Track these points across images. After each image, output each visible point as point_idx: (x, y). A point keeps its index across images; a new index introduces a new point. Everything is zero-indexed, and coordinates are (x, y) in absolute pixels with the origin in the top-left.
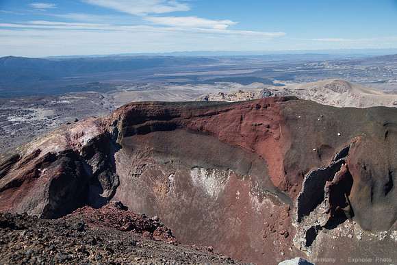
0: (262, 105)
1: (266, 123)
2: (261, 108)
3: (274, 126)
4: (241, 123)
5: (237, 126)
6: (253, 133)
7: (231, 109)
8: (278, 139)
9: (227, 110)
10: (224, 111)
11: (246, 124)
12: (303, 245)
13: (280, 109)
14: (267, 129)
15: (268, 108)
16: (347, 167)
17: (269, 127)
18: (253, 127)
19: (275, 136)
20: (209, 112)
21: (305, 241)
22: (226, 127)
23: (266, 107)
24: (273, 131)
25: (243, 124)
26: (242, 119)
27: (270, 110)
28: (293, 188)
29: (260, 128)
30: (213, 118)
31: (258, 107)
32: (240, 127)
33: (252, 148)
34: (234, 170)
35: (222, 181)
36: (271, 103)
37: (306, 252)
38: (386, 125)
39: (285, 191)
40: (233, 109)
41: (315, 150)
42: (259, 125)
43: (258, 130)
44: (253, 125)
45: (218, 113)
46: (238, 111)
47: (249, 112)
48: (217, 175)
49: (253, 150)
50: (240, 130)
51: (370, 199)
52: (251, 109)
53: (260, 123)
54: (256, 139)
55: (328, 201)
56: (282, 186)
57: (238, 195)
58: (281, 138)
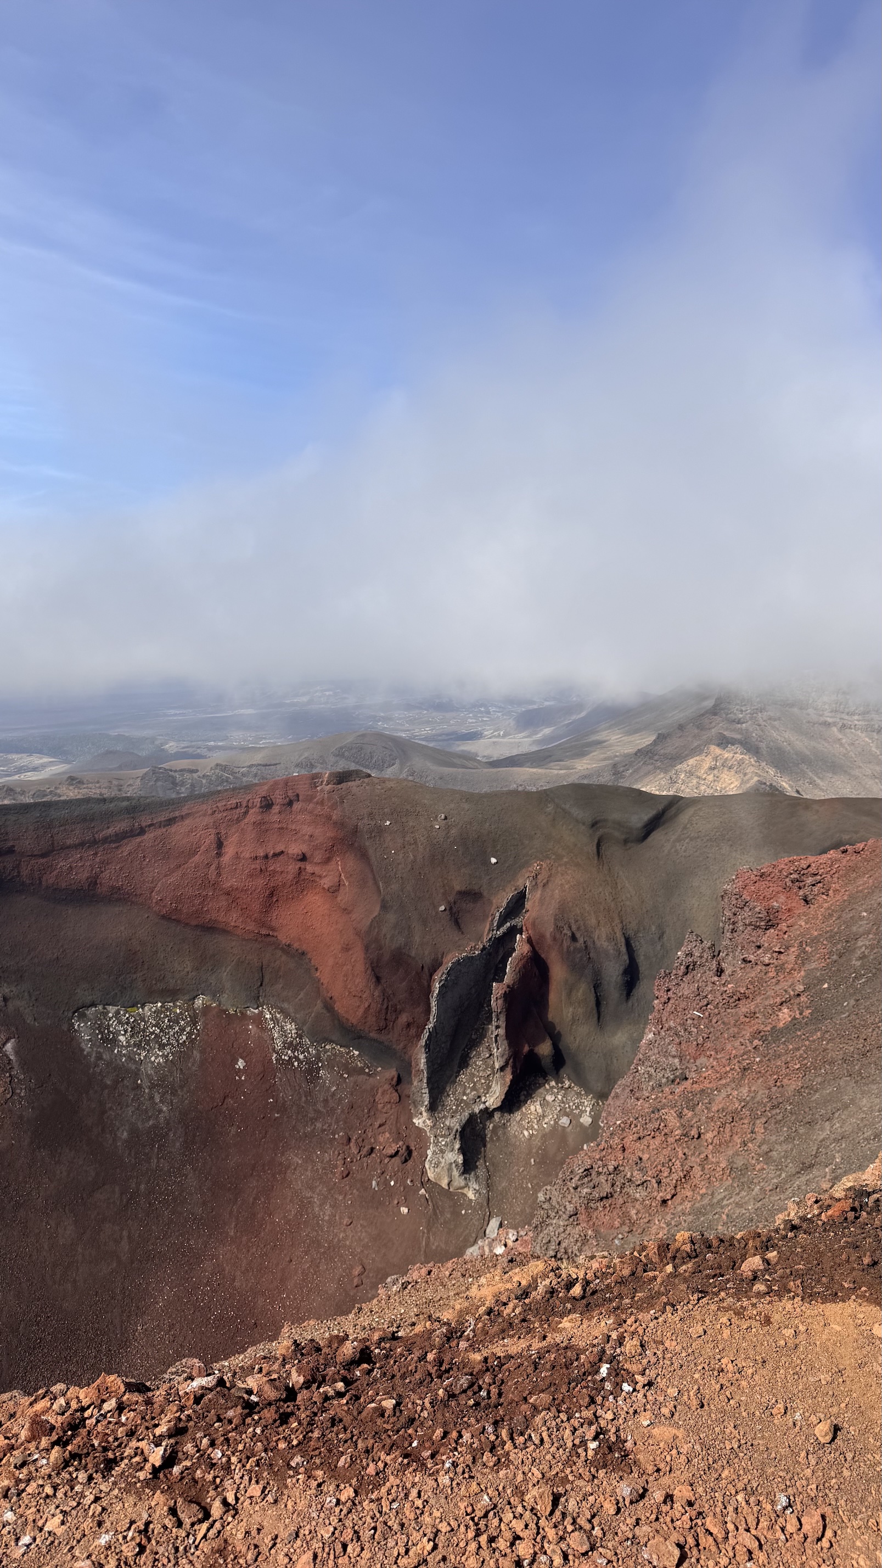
0: (278, 798)
1: (294, 849)
2: (276, 809)
3: (319, 856)
4: (219, 855)
5: (209, 865)
6: (260, 882)
7: (183, 818)
8: (335, 890)
9: (170, 822)
10: (160, 825)
11: (237, 856)
12: (456, 1173)
13: (333, 807)
14: (299, 864)
15: (297, 806)
16: (529, 941)
17: (303, 858)
18: (257, 865)
19: (326, 882)
20: (111, 831)
21: (460, 1159)
22: (172, 871)
23: (290, 803)
24: (317, 870)
25: (226, 858)
26: (220, 845)
27: (301, 812)
28: (404, 1018)
29: (274, 866)
30: (127, 848)
31: (267, 805)
32: (218, 867)
33: (263, 925)
34: (214, 996)
35: (184, 1037)
36: (303, 790)
37: (465, 1191)
38: (594, 825)
39: (380, 1030)
40: (188, 815)
41: (442, 908)
42: (275, 855)
43: (274, 872)
44: (256, 857)
45: (142, 831)
46: (208, 820)
47: (238, 820)
48: (163, 1022)
49: (264, 932)
50: (219, 874)
51: (596, 1016)
52: (246, 813)
53: (278, 850)
54: (272, 897)
55: (504, 1037)
56: (371, 1020)
57: (242, 1067)
58: (344, 885)
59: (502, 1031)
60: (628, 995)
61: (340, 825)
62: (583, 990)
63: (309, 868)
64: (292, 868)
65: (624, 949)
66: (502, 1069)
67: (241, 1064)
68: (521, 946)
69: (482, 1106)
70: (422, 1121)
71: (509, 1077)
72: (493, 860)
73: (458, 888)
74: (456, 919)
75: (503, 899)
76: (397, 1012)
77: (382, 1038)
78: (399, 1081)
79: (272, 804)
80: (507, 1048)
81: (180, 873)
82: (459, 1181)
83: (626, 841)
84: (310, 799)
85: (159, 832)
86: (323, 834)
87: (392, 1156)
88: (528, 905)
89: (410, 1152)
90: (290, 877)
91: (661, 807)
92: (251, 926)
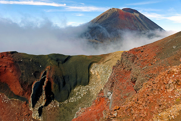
1: (4, 65)
3: (9, 66)
15: (4, 58)
16: (48, 79)
19: (10, 71)
21: (38, 114)
36: (5, 55)
38: (57, 60)
51: (59, 90)
59: (44, 93)
60: (64, 86)
61: (13, 61)
62: (57, 86)
63: (7, 68)
65: (63, 79)
69: (41, 106)
70: (31, 109)
71: (46, 100)
73: (35, 71)
74: (35, 76)
75: (43, 72)
76: (26, 92)
77: (23, 96)
78: (26, 103)
80: (45, 96)
82: (38, 118)
83: (62, 63)
86: (9, 62)
87: (26, 115)
88: (47, 73)
89: (29, 114)
90: (3, 70)
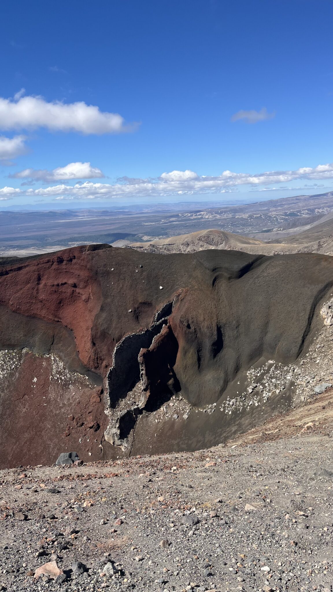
0: (65, 257)
1: (71, 281)
2: (65, 262)
3: (82, 285)
4: (38, 284)
5: (33, 289)
6: (55, 296)
7: (25, 267)
8: (87, 301)
9: (20, 269)
10: (15, 270)
11: (45, 285)
12: (116, 438)
13: (88, 262)
14: (73, 289)
15: (74, 261)
17: (75, 286)
18: (54, 289)
19: (84, 297)
21: (118, 432)
22: (18, 291)
23: (71, 260)
24: (81, 291)
25: (41, 286)
26: (39, 279)
27: (75, 264)
28: (104, 363)
29: (63, 289)
30: (1, 280)
31: (61, 261)
32: (37, 290)
33: (56, 316)
34: (31, 348)
35: (14, 366)
36: (76, 254)
37: (121, 447)
38: (214, 270)
39: (96, 368)
40: (28, 265)
41: (130, 311)
42: (62, 284)
43: (62, 292)
44: (53, 285)
45: (7, 273)
46: (35, 268)
47: (49, 268)
48: (6, 359)
49: (56, 319)
50: (37, 293)
51: (197, 365)
52: (52, 264)
53: (64, 282)
54: (60, 304)
55: (145, 375)
56: (91, 363)
57: (35, 382)
58: (91, 299)
59: (144, 372)
60: (215, 356)
61: (90, 270)
62: (192, 353)
63: (78, 290)
64: (70, 290)
65: (215, 333)
66: (145, 390)
67: (35, 380)
68: (164, 330)
69: (136, 407)
70: (107, 412)
71: (148, 394)
72: (161, 288)
73: (140, 301)
74: (137, 316)
75: (161, 307)
76: (102, 360)
77: (97, 371)
78: (102, 392)
79: (63, 261)
80: (147, 380)
81: (21, 292)
82: (118, 442)
83: (230, 278)
84: (79, 259)
85: (14, 273)
86: (84, 274)
87: (91, 428)
88: (173, 310)
89: (98, 427)
90: (69, 294)
91: (251, 261)
92: (51, 317)
